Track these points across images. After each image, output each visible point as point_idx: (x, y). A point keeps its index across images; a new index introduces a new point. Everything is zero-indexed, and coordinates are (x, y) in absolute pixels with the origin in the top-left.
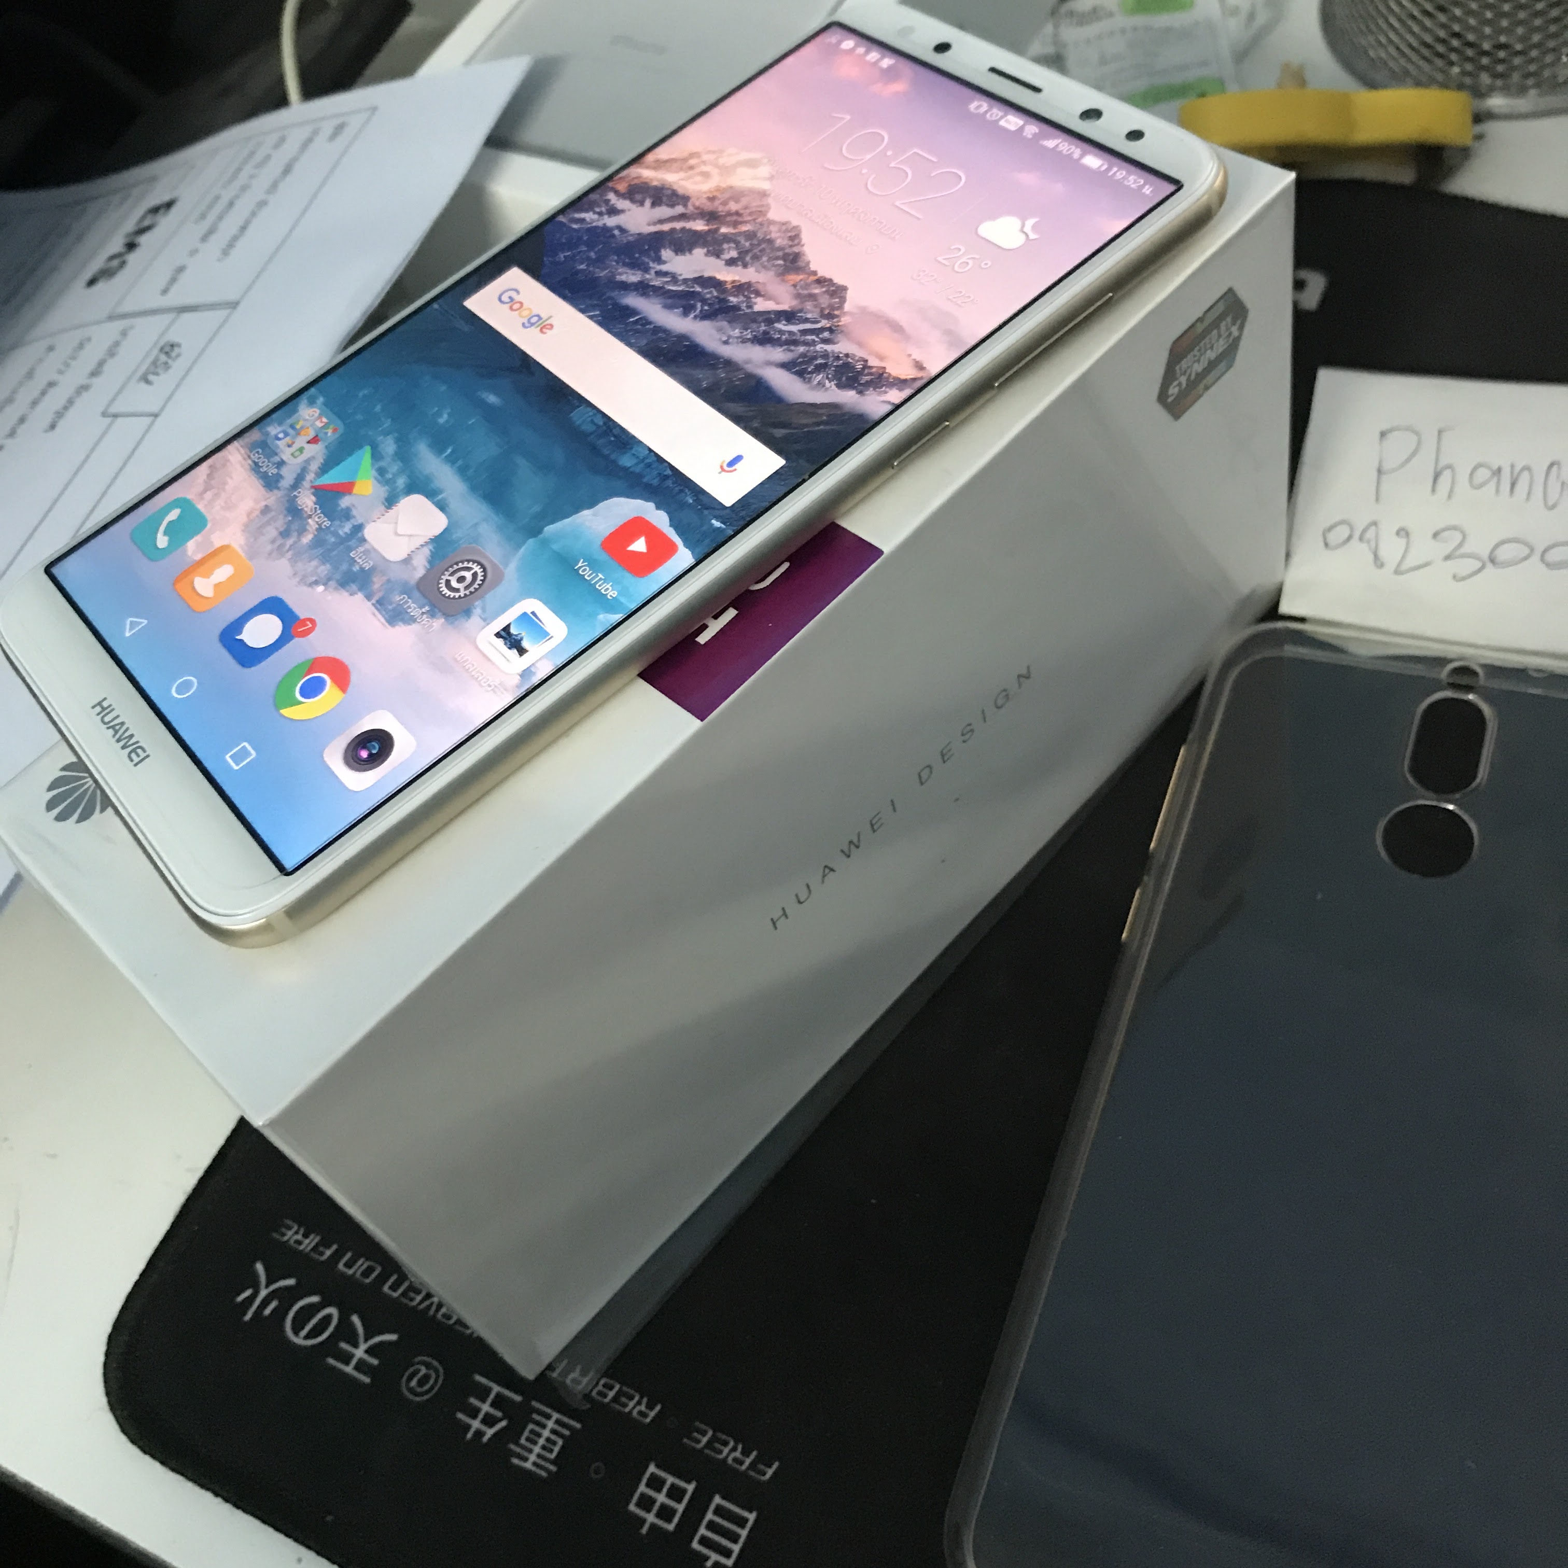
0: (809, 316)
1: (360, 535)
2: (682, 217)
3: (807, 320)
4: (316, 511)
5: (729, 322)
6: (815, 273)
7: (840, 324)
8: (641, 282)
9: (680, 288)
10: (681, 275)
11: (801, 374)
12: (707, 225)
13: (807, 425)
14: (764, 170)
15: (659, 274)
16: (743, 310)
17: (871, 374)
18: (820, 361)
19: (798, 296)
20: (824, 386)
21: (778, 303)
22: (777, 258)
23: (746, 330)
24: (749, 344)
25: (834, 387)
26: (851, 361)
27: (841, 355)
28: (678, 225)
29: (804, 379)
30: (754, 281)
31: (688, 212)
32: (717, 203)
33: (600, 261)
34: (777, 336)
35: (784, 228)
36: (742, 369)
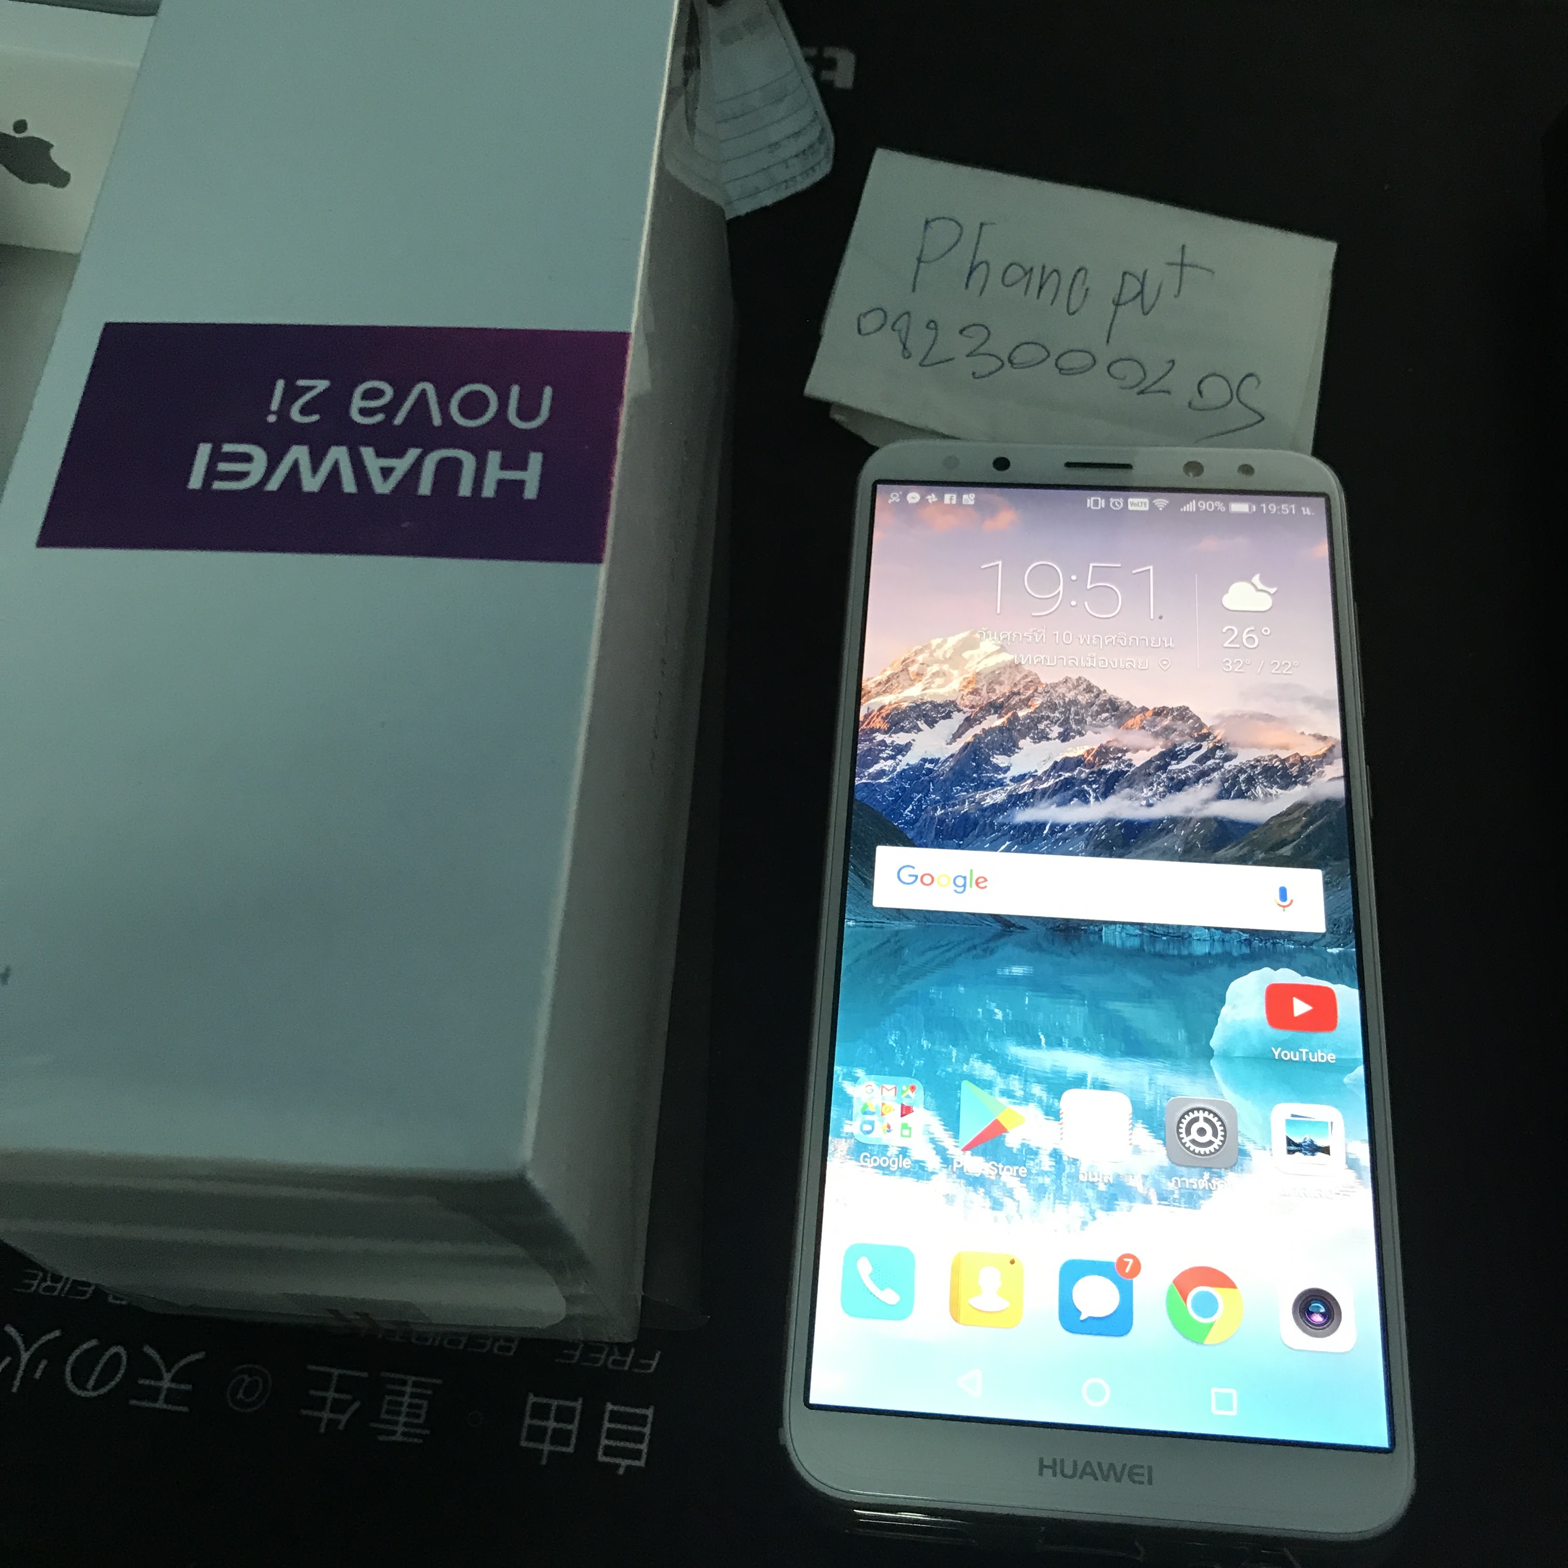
0: (1186, 746)
1: (1065, 1158)
2: (969, 722)
3: (1189, 752)
4: (998, 1168)
5: (1130, 786)
6: (1144, 710)
7: (1219, 738)
8: (1010, 796)
9: (1051, 782)
10: (1036, 771)
11: (1241, 795)
12: (1000, 717)
13: (1298, 834)
14: (988, 645)
15: (1014, 780)
16: (1127, 771)
17: (1293, 765)
18: (1242, 777)
19: (1156, 735)
20: (1271, 794)
21: (1149, 750)
22: (1098, 713)
23: (1152, 784)
24: (1169, 797)
25: (1280, 791)
26: (1265, 763)
27: (1252, 763)
28: (977, 730)
29: (1249, 797)
30: (1104, 742)
31: (968, 714)
32: (984, 692)
33: (947, 799)
34: (1183, 776)
35: (1070, 685)
36: (1191, 819)
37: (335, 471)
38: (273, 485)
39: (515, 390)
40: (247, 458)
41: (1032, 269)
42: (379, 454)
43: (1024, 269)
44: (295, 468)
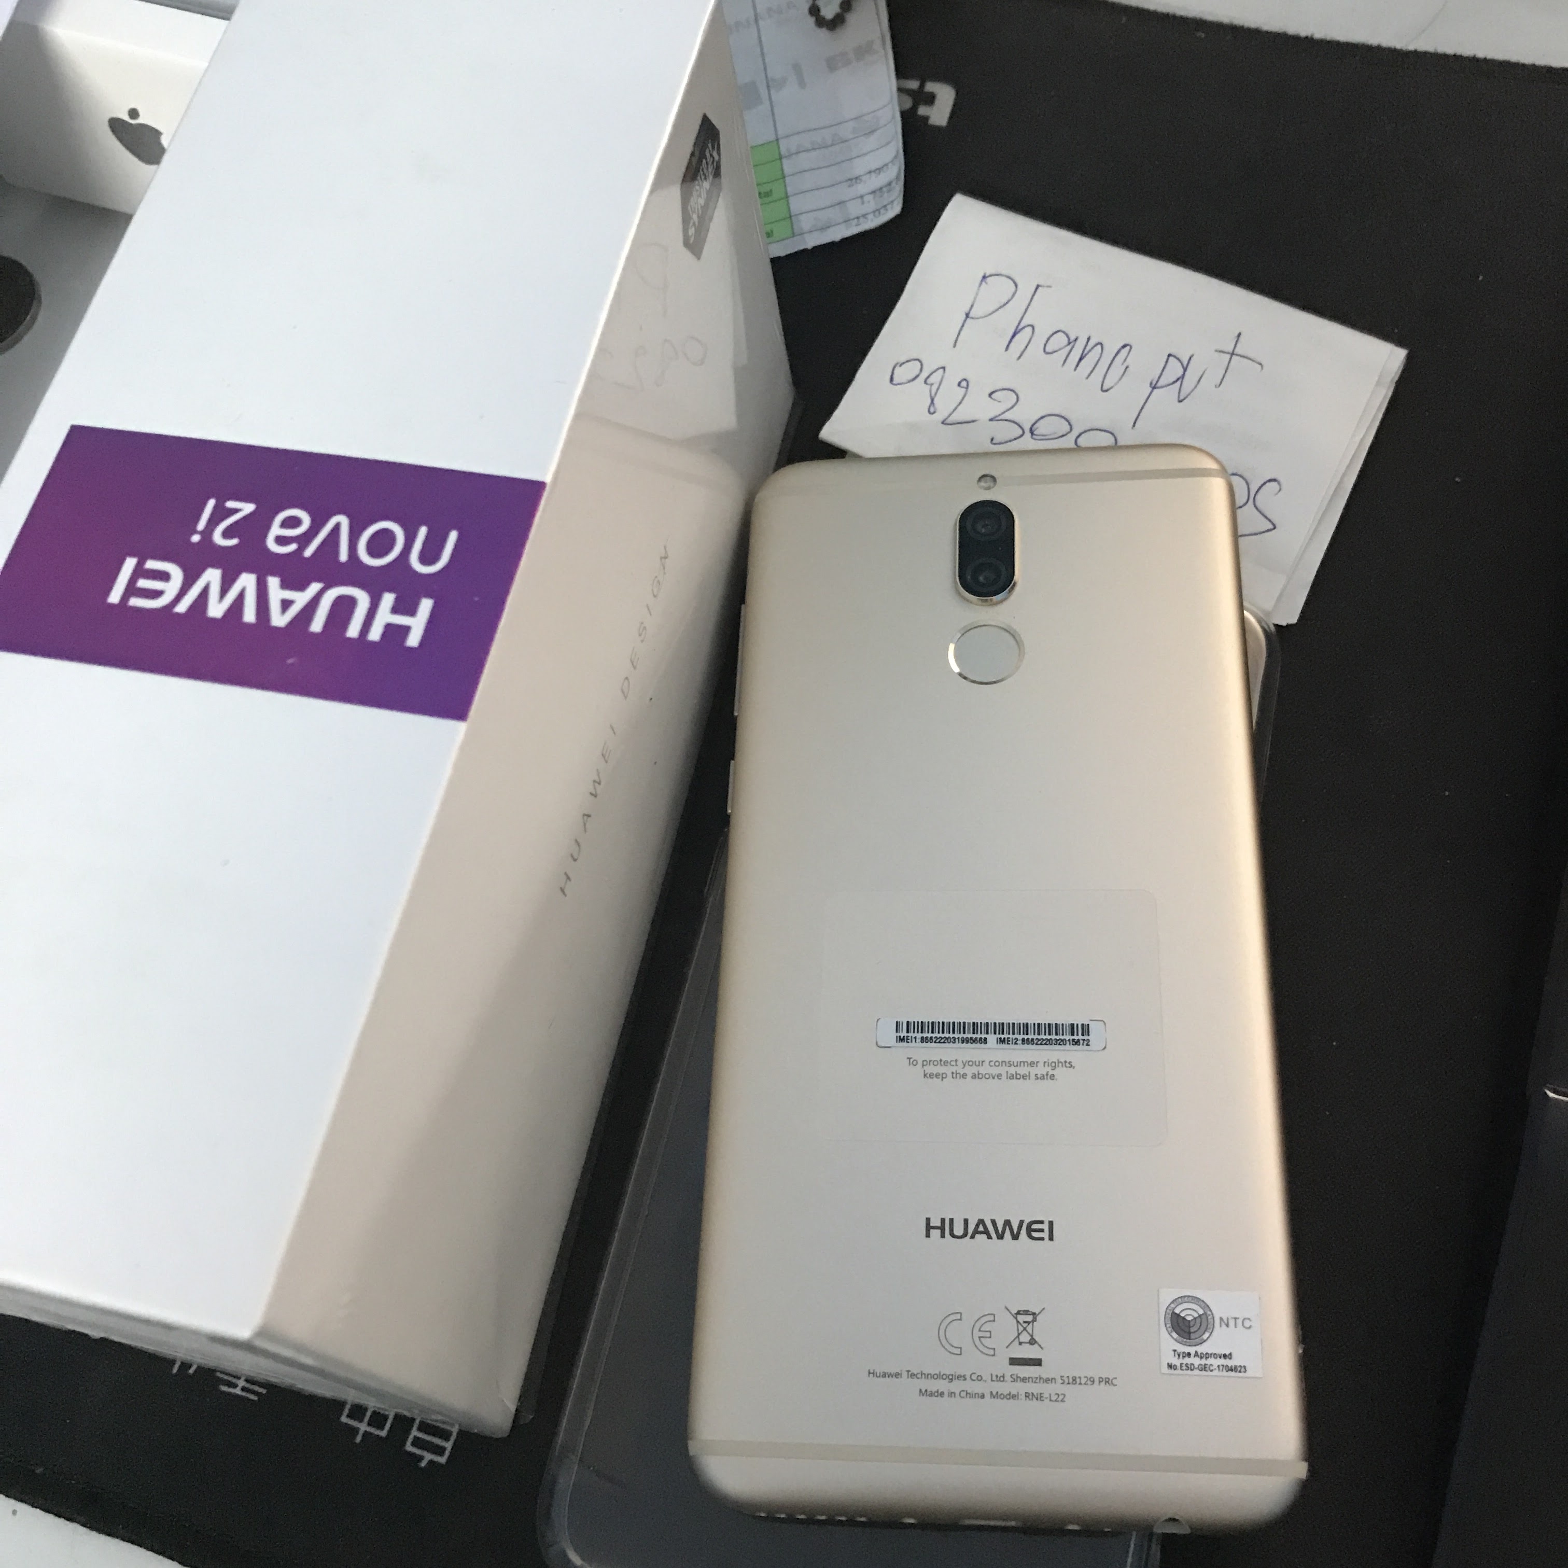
37: (241, 598)
38: (181, 608)
39: (423, 531)
40: (164, 576)
41: (1076, 340)
42: (285, 585)
43: (1069, 339)
44: (204, 594)
